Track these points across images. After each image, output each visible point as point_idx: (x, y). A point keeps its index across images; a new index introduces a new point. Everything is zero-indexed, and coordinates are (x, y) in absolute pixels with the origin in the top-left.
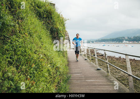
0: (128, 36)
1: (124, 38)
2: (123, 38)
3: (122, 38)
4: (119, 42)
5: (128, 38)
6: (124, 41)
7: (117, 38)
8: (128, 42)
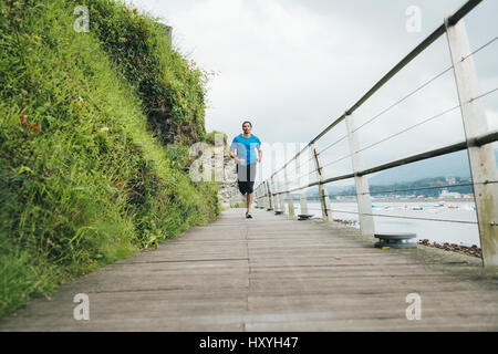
0: (459, 175)
1: (443, 180)
2: (439, 182)
3: (435, 180)
4: (427, 196)
5: (457, 179)
6: (445, 193)
7: (419, 183)
8: (457, 195)
